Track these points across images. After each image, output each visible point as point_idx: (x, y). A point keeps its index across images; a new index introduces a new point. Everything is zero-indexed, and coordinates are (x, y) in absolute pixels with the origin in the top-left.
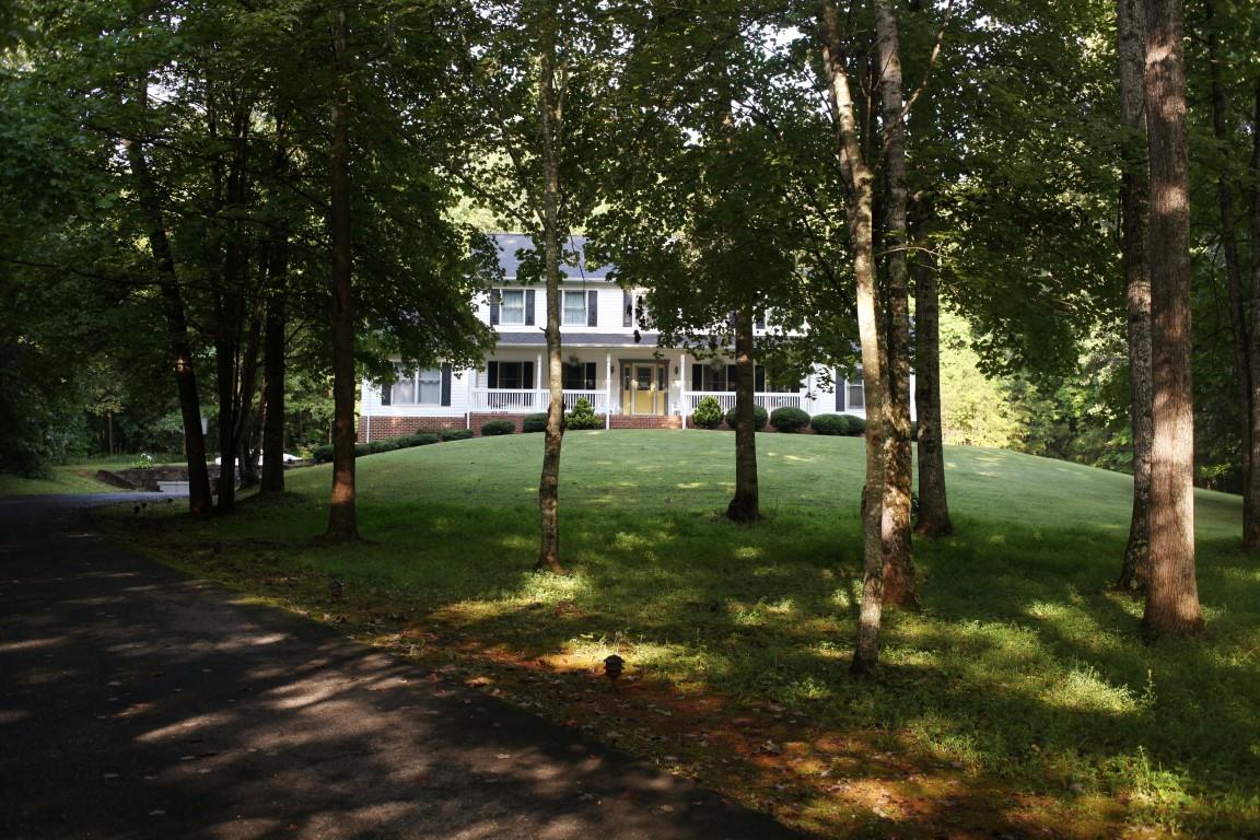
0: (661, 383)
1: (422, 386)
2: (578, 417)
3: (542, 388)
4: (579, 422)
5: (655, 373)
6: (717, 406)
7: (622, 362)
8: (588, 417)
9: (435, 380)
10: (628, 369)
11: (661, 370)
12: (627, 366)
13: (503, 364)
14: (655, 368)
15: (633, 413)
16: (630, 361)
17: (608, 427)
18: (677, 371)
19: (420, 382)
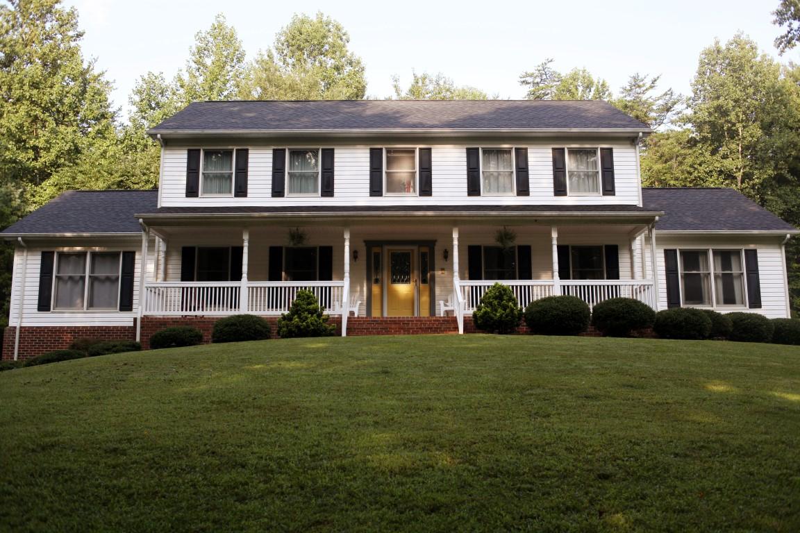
0: (424, 272)
1: (96, 284)
2: (296, 319)
3: (250, 279)
4: (298, 327)
5: (415, 260)
6: (511, 299)
7: (370, 244)
8: (312, 319)
9: (113, 275)
10: (377, 256)
11: (423, 255)
12: (376, 250)
13: (202, 250)
14: (415, 251)
15: (385, 315)
16: (380, 243)
17: (344, 333)
18: (447, 255)
19: (93, 279)
